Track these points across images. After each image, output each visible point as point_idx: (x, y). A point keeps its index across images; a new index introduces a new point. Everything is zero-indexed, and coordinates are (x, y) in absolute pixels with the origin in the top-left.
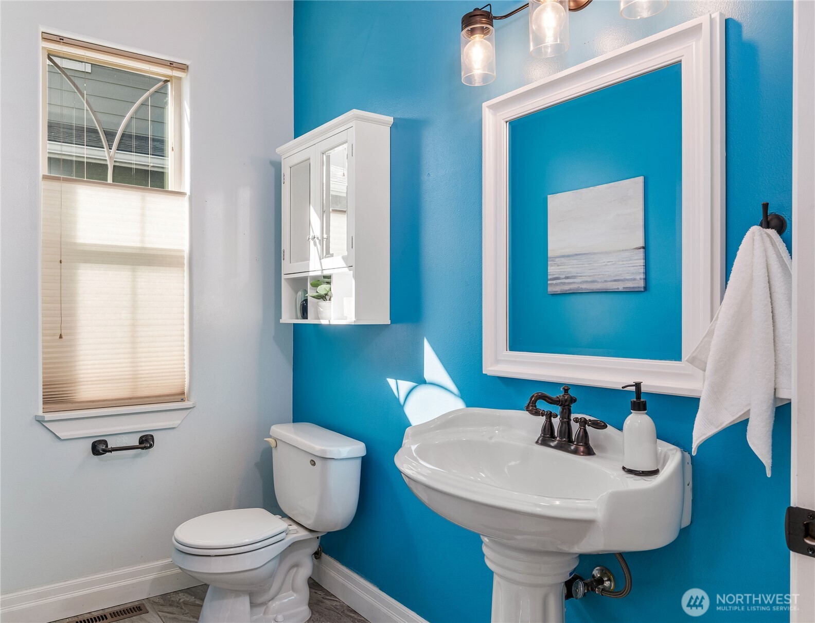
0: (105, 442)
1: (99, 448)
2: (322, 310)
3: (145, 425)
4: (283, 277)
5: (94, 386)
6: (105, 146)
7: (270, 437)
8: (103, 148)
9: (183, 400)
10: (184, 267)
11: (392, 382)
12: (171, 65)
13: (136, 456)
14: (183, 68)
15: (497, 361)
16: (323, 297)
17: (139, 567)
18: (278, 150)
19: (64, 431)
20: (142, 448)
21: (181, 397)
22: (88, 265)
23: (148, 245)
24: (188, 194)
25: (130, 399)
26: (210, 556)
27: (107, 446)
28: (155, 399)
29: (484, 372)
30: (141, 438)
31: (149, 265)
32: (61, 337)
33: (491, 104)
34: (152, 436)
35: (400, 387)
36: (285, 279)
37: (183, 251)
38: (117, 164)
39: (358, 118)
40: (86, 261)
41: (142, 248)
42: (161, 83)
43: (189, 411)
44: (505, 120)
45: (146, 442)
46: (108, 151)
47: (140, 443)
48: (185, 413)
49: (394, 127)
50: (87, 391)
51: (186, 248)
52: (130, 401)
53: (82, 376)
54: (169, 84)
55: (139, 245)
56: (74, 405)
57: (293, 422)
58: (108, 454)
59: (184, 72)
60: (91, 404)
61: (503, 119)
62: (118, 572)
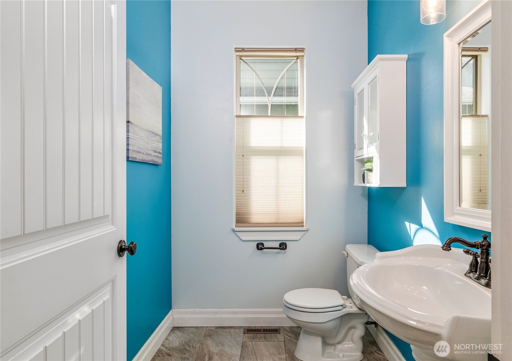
0: (263, 244)
1: (260, 246)
2: (369, 178)
3: (283, 237)
4: (356, 159)
5: (258, 216)
6: (266, 95)
7: (345, 251)
8: (266, 96)
9: (303, 226)
10: (303, 156)
11: (407, 224)
12: (296, 50)
13: (278, 253)
14: (302, 50)
15: (454, 214)
16: (370, 170)
17: (279, 310)
18: (352, 85)
19: (244, 237)
20: (281, 249)
21: (302, 224)
22: (256, 157)
23: (284, 145)
24: (305, 116)
25: (276, 223)
26: (297, 310)
27: (263, 246)
28: (287, 224)
29: (445, 221)
30: (280, 244)
31: (285, 155)
32: (243, 192)
33: (448, 34)
34: (286, 243)
35: (411, 227)
36: (356, 160)
37: (303, 147)
38: (273, 104)
39: (381, 60)
40: (254, 155)
41: (281, 147)
42: (294, 60)
43: (305, 232)
44: (458, 43)
45: (283, 246)
46: (268, 97)
47: (280, 246)
48: (303, 233)
49: (408, 60)
50: (255, 218)
51: (304, 145)
52: (275, 224)
53: (253, 211)
54: (299, 59)
55: (279, 145)
56: (251, 224)
57: (368, 244)
58: (264, 250)
59: (303, 52)
60: (257, 224)
61: (456, 43)
62: (268, 310)
